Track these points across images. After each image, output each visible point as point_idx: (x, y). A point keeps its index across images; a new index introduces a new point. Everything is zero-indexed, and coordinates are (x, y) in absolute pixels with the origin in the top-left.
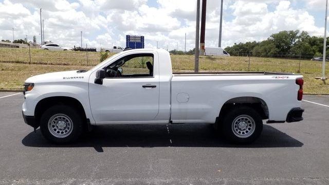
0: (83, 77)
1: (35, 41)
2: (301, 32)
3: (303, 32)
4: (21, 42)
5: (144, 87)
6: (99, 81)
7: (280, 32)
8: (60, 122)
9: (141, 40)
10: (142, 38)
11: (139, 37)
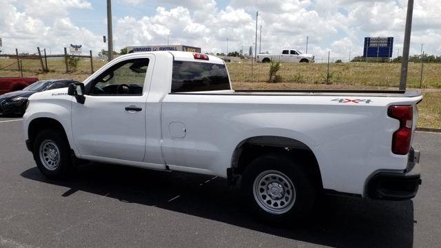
1: (251, 53)
4: (235, 54)
9: (389, 43)
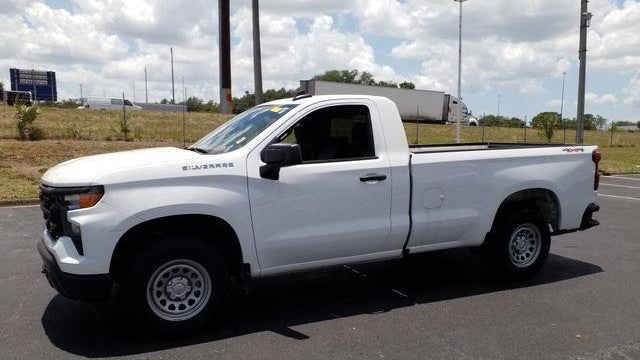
0: (231, 165)
2: (361, 72)
3: (365, 73)
5: (363, 180)
6: (270, 172)
7: (327, 73)
8: (175, 280)
10: (51, 76)
11: (42, 74)
